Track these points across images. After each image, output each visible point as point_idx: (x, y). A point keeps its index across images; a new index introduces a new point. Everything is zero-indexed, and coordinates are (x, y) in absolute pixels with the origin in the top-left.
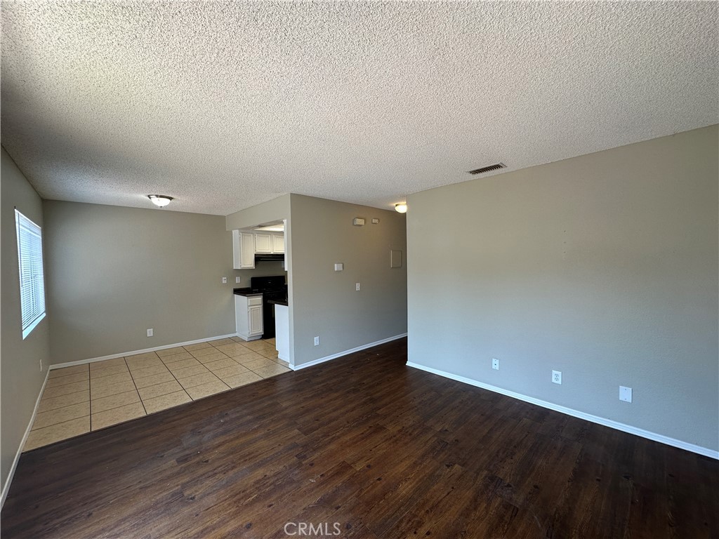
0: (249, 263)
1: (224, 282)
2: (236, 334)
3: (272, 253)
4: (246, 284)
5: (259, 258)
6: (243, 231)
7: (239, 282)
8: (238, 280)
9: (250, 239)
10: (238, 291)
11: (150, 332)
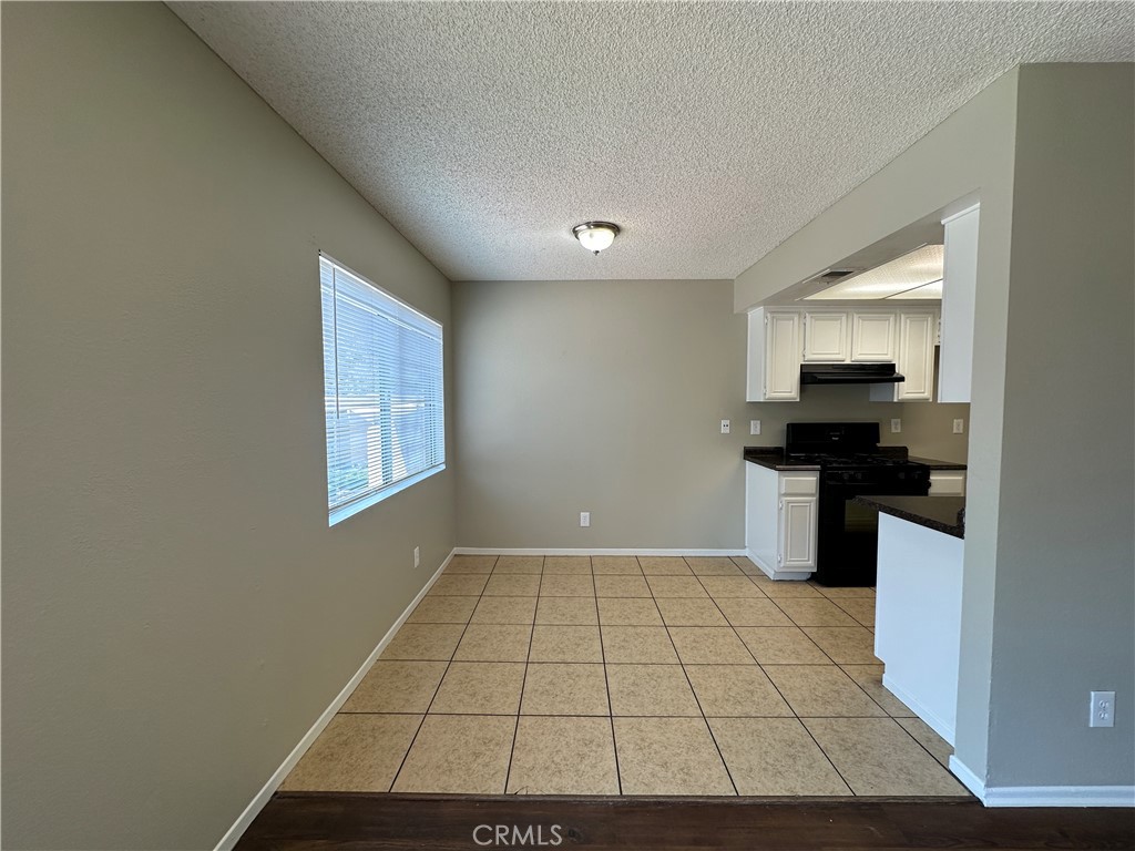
0: (786, 386)
1: (726, 430)
2: (745, 552)
3: (848, 362)
4: (775, 439)
5: (812, 377)
6: (773, 308)
7: (758, 433)
8: (755, 428)
9: (790, 327)
10: (753, 454)
11: (584, 519)
